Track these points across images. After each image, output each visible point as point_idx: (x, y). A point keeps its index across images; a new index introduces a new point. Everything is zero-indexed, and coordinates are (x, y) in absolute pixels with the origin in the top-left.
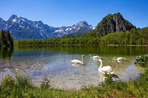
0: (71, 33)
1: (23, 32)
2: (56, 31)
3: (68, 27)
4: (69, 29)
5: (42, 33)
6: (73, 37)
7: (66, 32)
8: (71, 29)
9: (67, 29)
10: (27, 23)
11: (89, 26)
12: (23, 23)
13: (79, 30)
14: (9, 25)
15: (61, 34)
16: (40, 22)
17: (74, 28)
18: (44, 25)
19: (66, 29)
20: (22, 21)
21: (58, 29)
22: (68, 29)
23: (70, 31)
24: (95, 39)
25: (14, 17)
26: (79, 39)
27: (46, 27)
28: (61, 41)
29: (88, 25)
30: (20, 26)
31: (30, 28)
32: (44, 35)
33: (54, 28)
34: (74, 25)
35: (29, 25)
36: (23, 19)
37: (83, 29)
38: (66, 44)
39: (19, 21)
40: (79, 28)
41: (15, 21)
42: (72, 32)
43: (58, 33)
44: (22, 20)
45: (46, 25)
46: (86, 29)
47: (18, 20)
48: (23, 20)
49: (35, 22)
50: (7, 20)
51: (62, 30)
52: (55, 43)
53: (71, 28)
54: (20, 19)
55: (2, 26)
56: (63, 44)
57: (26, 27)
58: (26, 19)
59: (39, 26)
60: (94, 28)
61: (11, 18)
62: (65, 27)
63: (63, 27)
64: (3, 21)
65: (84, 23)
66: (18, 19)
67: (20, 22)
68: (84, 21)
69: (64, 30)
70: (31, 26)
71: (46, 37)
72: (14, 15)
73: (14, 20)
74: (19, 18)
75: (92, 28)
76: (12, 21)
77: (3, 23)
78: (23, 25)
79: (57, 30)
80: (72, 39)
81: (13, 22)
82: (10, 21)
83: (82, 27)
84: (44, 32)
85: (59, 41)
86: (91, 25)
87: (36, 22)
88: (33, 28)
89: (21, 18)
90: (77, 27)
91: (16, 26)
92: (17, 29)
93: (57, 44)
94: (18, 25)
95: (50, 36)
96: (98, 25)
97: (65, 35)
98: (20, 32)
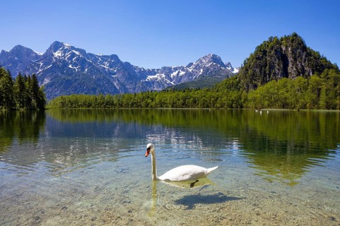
0: (183, 81)
1: (76, 80)
2: (150, 77)
3: (176, 69)
4: (179, 72)
5: (118, 81)
6: (184, 92)
7: (171, 80)
8: (182, 73)
9: (175, 74)
10: (85, 59)
11: (225, 66)
12: (77, 60)
13: (202, 75)
14: (46, 64)
15: (160, 84)
16: (114, 57)
17: (191, 70)
18: (121, 63)
19: (172, 72)
20: (73, 55)
21: (153, 72)
22: (177, 72)
23: (181, 77)
25: (57, 46)
26: (196, 95)
27: (127, 67)
28: (157, 99)
29: (222, 64)
30: (70, 66)
31: (90, 71)
32: (123, 85)
33: (144, 70)
34: (191, 64)
35: (90, 64)
36: (77, 50)
37: (211, 72)
38: (166, 107)
39: (68, 55)
40: (202, 70)
41: (60, 55)
42: (185, 79)
43: (153, 82)
44: (74, 53)
45: (128, 64)
46: (217, 72)
47: (65, 53)
48: (77, 53)
49: (103, 56)
50: (42, 54)
51: (164, 76)
52: (143, 104)
53: (183, 70)
54: (70, 51)
55: (32, 67)
56: (161, 106)
57: (83, 69)
58: (82, 51)
59: (111, 66)
60: (236, 71)
61: (50, 48)
62: (170, 69)
63: (164, 68)
64: (34, 55)
65: (212, 58)
66: (65, 51)
67: (70, 58)
68: (214, 55)
69: (168, 76)
70: (93, 67)
71: (126, 91)
72: (57, 42)
73: (57, 54)
74: (67, 49)
75: (233, 69)
76: (53, 55)
77: (34, 59)
78: (75, 65)
79: (152, 75)
80: (182, 94)
81: (56, 58)
82: (48, 57)
83: (208, 69)
84: (122, 80)
85: (152, 100)
86: (229, 63)
87: (105, 58)
88: (98, 70)
89: (73, 48)
90: (197, 67)
91: (61, 66)
92: (63, 73)
93: (147, 105)
94: (65, 64)
95: (134, 89)
96: (245, 64)
97: (170, 86)
98: (69, 80)
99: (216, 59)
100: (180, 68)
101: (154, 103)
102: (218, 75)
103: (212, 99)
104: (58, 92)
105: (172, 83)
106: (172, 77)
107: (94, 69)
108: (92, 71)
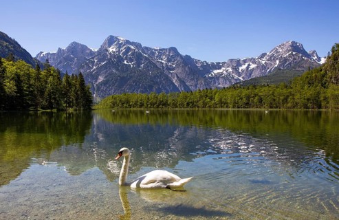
0: (255, 75)
1: (131, 77)
2: (216, 72)
3: (245, 61)
4: (249, 65)
5: (177, 77)
7: (240, 75)
8: (253, 66)
9: (244, 67)
10: (140, 54)
11: (308, 56)
12: (133, 54)
13: (278, 68)
14: (100, 61)
15: (226, 78)
16: (173, 49)
17: (263, 62)
18: (181, 56)
19: (241, 65)
20: (128, 49)
21: (218, 66)
22: (246, 65)
23: (252, 70)
24: (309, 92)
25: (111, 40)
26: (263, 92)
27: (187, 61)
28: (217, 98)
29: (304, 53)
30: (125, 62)
31: (147, 67)
32: (182, 82)
33: (207, 63)
34: (263, 55)
35: (146, 58)
36: (132, 44)
37: (290, 63)
38: (227, 107)
39: (123, 49)
40: (278, 62)
41: (114, 50)
42: (257, 73)
43: (217, 77)
44: (130, 48)
45: (188, 57)
46: (298, 64)
47: (120, 47)
48: (133, 48)
49: (160, 50)
50: (96, 50)
51: (230, 70)
52: (200, 103)
53: (254, 62)
54: (124, 45)
55: (87, 64)
56: (222, 107)
57: (138, 64)
58: (138, 45)
59: (169, 60)
60: (323, 61)
61: (105, 44)
62: (239, 61)
63: (231, 61)
64: (88, 51)
65: (292, 46)
66: (120, 46)
67: (126, 53)
68: (293, 43)
69: (236, 69)
70: (150, 62)
71: (187, 88)
72: (111, 36)
73: (112, 49)
74: (122, 44)
75: (319, 59)
76: (107, 51)
77: (88, 56)
78: (131, 60)
79: (216, 69)
81: (110, 54)
82: (102, 53)
83: (285, 60)
84: (182, 76)
85: (211, 98)
86: (314, 52)
87: (162, 52)
88: (155, 66)
89: (128, 42)
90: (272, 58)
91: (116, 61)
92: (117, 70)
93: (205, 105)
94: (120, 59)
95: (196, 86)
96: (333, 52)
97: (238, 82)
98: (124, 77)
99: (296, 48)
100: (251, 60)
101: (213, 102)
102: (299, 67)
103: (282, 98)
104: (113, 91)
105: (241, 78)
106: (240, 71)
107: (151, 65)
108: (148, 67)
